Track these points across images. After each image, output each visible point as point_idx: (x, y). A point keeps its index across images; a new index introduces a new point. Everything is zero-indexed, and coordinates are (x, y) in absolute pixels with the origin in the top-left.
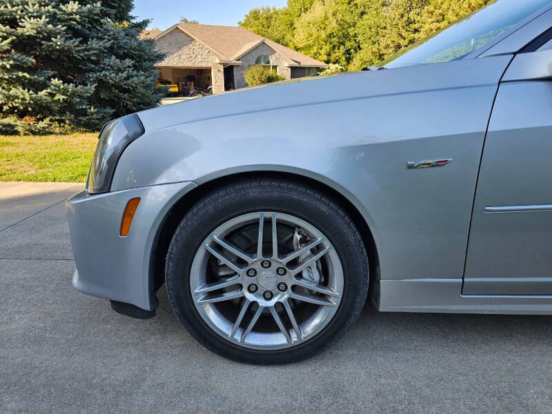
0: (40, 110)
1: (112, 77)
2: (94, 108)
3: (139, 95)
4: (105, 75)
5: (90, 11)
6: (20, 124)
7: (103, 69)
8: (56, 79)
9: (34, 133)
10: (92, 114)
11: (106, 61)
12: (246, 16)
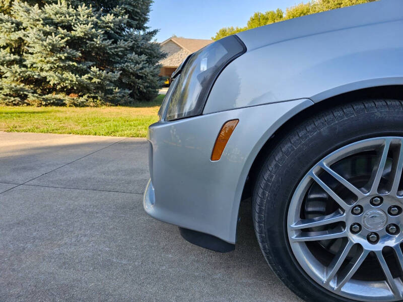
0: (81, 89)
1: (132, 67)
2: (118, 89)
3: (149, 81)
4: (127, 66)
5: (120, 21)
6: (67, 99)
7: (126, 61)
8: (95, 67)
9: (76, 105)
10: (117, 93)
11: (129, 56)
12: (217, 33)
